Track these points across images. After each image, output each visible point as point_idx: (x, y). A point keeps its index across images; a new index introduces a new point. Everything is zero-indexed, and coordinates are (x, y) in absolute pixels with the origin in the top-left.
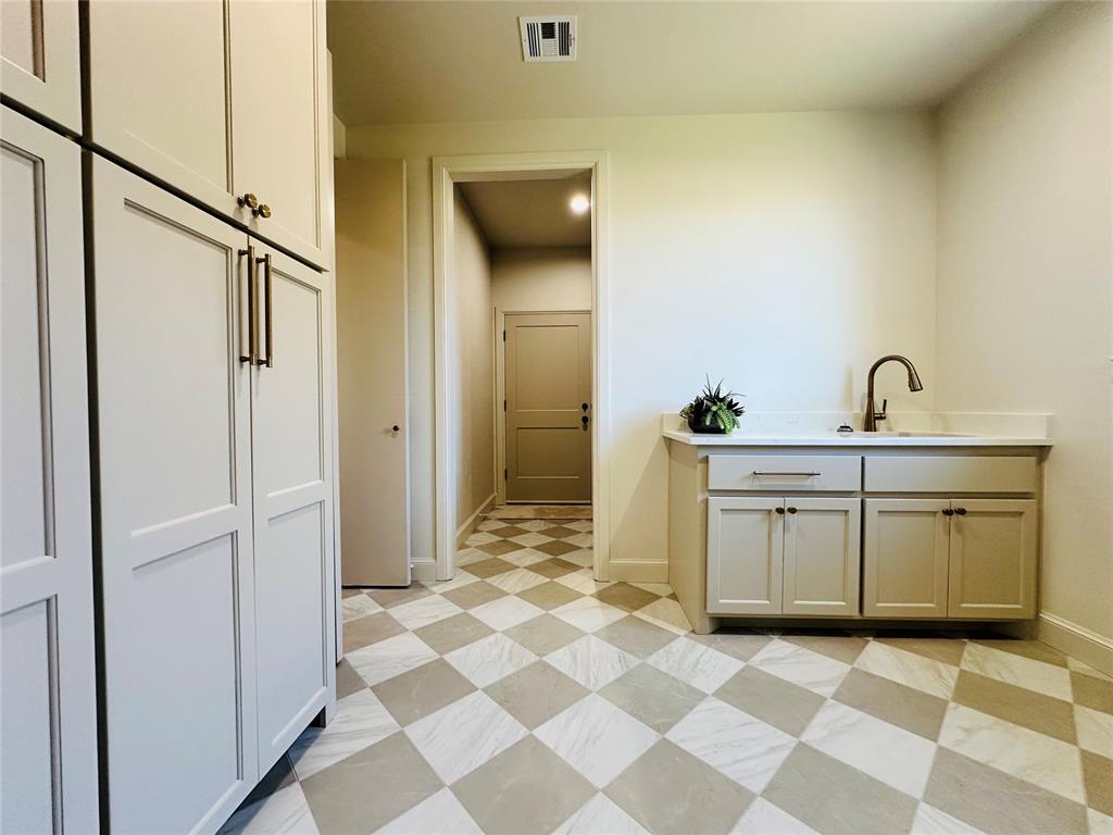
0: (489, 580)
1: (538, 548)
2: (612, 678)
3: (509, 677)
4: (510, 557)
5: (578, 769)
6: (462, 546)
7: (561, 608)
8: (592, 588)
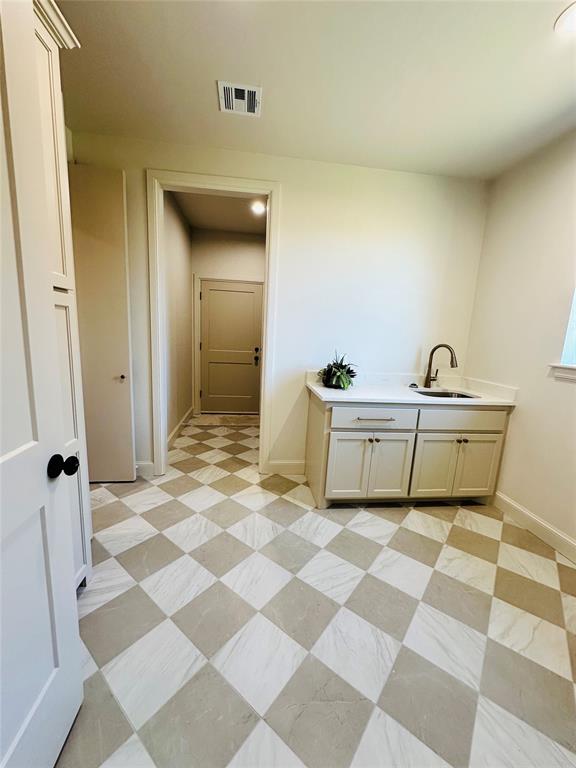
0: (190, 475)
1: (222, 449)
2: (268, 541)
3: (205, 544)
4: (204, 456)
5: (246, 600)
6: (171, 448)
7: (237, 495)
8: (256, 479)
